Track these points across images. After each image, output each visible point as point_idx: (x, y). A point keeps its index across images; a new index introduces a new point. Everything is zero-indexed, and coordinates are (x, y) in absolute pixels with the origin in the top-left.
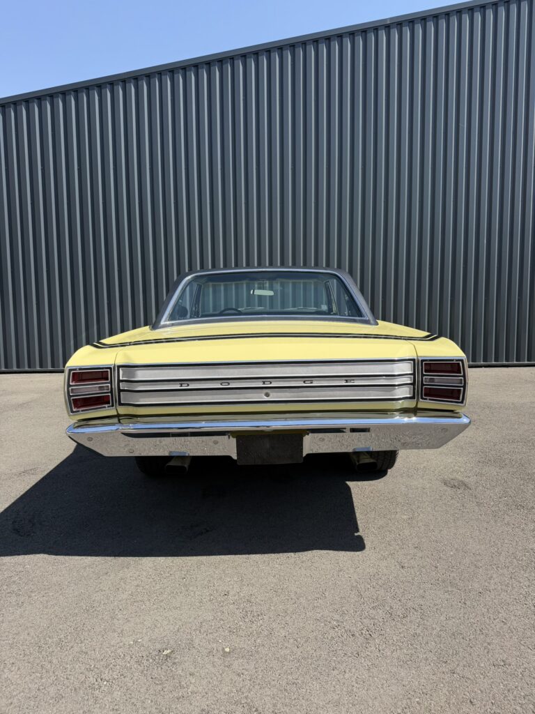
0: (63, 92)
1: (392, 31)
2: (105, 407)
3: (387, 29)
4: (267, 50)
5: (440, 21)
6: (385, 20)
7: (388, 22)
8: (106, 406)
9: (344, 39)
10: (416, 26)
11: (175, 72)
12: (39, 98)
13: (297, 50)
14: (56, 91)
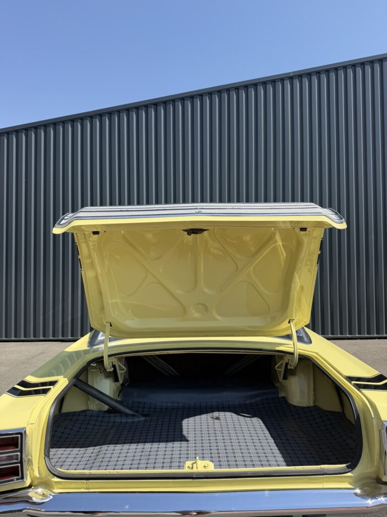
0: (45, 125)
1: (294, 81)
2: (13, 480)
3: (291, 79)
4: (201, 95)
5: (331, 74)
6: (290, 73)
7: (292, 75)
8: (15, 478)
9: (258, 87)
10: (313, 77)
11: (130, 110)
12: (26, 129)
13: (222, 95)
14: (39, 124)
